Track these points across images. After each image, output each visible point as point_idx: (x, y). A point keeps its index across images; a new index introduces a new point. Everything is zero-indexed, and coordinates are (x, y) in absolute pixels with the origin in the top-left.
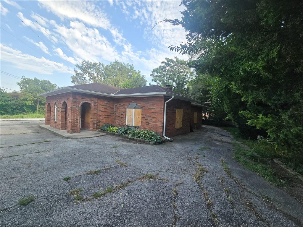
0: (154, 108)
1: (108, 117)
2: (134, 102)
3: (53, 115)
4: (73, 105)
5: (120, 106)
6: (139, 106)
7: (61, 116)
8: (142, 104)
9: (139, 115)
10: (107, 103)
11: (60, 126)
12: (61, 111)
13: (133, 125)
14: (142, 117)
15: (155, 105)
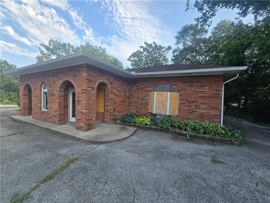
0: (204, 90)
1: (122, 103)
2: (164, 84)
3: (39, 102)
4: (88, 85)
5: (138, 89)
6: (174, 88)
7: (57, 103)
8: (181, 85)
9: (176, 100)
10: (121, 84)
11: (57, 119)
12: (57, 96)
13: (168, 114)
14: (181, 102)
15: (206, 87)
